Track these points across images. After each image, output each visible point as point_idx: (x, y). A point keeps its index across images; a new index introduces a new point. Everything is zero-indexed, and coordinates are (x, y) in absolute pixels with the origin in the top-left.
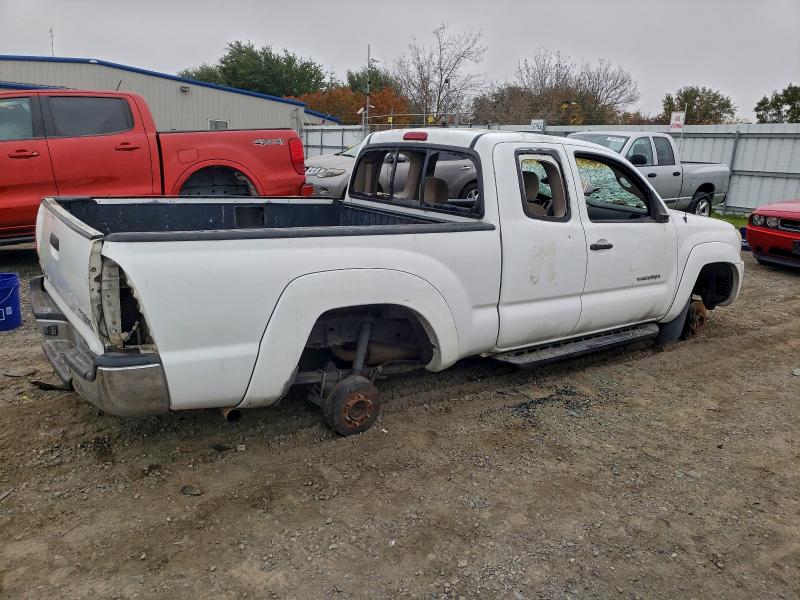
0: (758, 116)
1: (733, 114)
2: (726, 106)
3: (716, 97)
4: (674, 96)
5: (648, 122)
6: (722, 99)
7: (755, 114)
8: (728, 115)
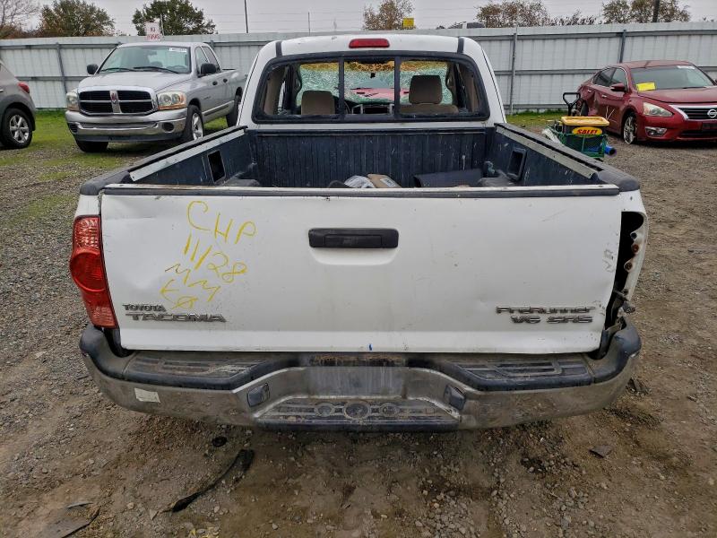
0: (138, 28)
1: (112, 26)
2: (103, 17)
3: (92, 9)
4: (52, 8)
5: (26, 35)
6: (99, 11)
7: (134, 26)
8: (109, 27)
